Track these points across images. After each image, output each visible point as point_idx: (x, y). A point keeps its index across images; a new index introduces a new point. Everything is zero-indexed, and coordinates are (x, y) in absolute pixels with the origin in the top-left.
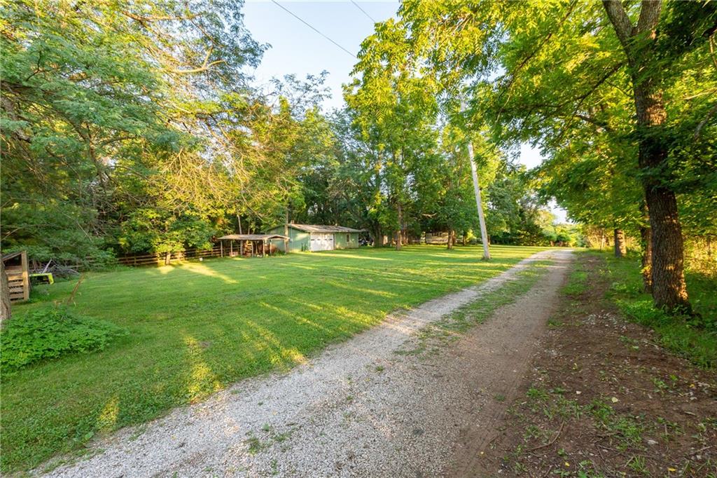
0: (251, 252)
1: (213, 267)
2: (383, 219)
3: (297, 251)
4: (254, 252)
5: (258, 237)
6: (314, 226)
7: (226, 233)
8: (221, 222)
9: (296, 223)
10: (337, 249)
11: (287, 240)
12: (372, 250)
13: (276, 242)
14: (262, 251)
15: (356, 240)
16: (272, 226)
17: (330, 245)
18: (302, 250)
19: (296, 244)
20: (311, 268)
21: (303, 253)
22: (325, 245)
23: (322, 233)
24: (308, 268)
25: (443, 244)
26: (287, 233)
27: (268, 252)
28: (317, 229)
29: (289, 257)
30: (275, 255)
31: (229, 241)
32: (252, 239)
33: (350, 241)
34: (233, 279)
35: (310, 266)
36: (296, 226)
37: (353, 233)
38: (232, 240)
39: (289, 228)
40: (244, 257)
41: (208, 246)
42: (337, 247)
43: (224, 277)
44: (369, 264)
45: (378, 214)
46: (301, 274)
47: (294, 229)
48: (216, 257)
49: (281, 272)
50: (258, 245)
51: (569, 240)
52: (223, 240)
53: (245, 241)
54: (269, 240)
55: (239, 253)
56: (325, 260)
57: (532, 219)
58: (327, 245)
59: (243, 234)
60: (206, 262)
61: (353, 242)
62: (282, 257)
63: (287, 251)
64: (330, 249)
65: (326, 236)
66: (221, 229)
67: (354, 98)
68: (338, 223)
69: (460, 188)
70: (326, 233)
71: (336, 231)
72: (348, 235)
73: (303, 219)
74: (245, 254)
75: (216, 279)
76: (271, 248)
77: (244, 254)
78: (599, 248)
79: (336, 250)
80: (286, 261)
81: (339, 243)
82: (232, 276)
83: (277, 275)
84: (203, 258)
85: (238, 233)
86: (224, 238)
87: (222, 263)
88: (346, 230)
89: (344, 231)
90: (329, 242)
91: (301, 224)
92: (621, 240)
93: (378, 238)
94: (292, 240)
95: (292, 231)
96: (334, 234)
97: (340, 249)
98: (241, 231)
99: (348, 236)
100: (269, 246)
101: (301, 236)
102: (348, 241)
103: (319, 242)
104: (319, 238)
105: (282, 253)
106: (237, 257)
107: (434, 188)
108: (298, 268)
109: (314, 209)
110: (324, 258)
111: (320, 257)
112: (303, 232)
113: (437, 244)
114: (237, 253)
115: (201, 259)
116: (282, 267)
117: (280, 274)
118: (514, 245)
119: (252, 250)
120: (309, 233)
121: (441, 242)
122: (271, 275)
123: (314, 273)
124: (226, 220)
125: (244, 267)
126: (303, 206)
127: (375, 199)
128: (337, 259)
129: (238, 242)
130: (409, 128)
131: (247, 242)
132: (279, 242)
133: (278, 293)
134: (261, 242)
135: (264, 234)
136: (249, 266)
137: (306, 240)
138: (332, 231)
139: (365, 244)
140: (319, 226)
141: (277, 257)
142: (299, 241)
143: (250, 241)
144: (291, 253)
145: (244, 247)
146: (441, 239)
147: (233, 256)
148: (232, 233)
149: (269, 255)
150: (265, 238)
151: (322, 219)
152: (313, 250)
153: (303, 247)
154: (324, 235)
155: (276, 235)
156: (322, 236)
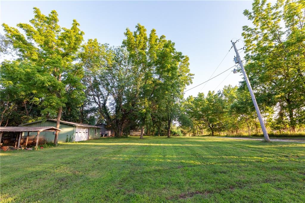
3: (62, 142)
17: (86, 137)
18: (67, 141)
21: (66, 143)
22: (83, 137)
23: (83, 127)
26: (58, 126)
33: (96, 134)
37: (97, 129)
61: (98, 134)
64: (85, 140)
72: (95, 130)
79: (89, 140)
81: (91, 136)
90: (86, 135)
96: (89, 128)
97: (91, 139)
101: (66, 130)
103: (80, 135)
104: (80, 131)
112: (71, 126)
113: (136, 136)
120: (76, 127)
137: (72, 133)
138: (88, 126)
142: (64, 134)
150: (41, 130)
152: (77, 140)
153: (67, 139)
154: (83, 129)
155: (52, 127)
156: (82, 130)
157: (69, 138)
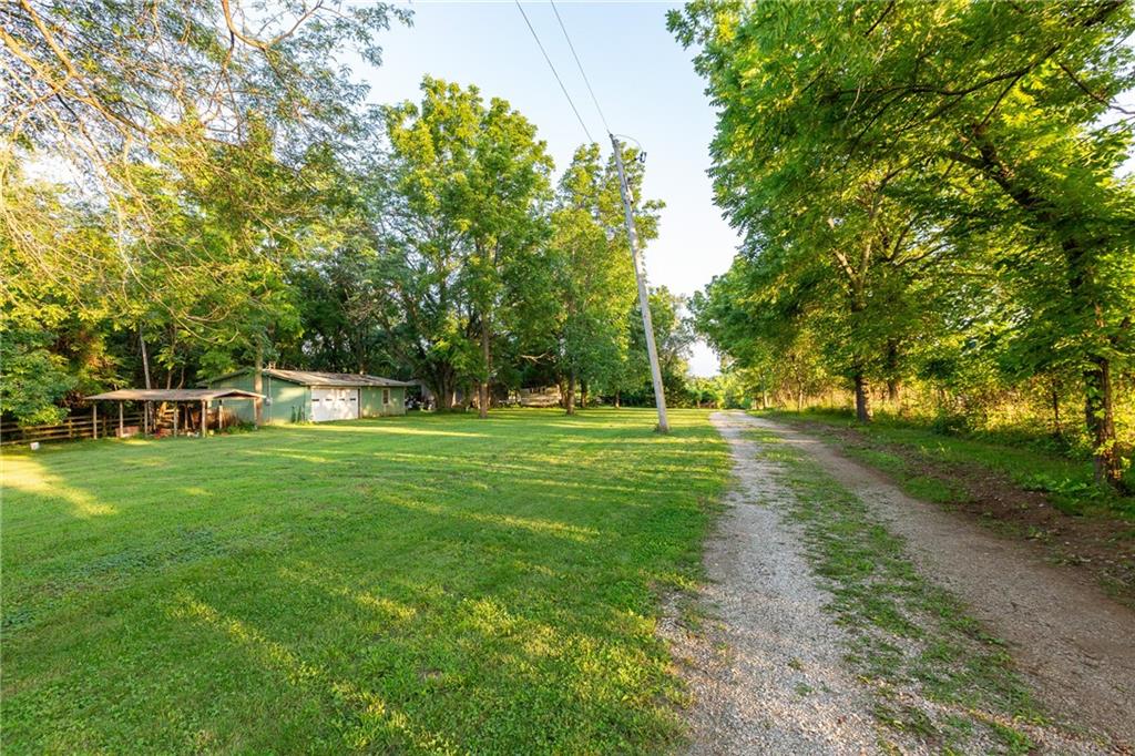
0: (171, 426)
1: (58, 468)
2: (460, 361)
3: (280, 423)
4: (181, 426)
5: (192, 395)
6: (319, 374)
7: (111, 387)
8: (96, 362)
9: (279, 367)
10: (364, 417)
11: (260, 401)
12: (434, 418)
13: (234, 406)
14: (199, 424)
15: (400, 401)
16: (225, 373)
17: (350, 409)
18: (293, 421)
19: (279, 410)
20: (323, 460)
21: (294, 426)
22: (340, 411)
23: (336, 387)
24: (314, 459)
25: (548, 406)
26: (259, 386)
27: (213, 426)
28: (326, 380)
29: (262, 434)
30: (231, 433)
31: (116, 402)
32: (176, 398)
33: (390, 402)
34: (105, 499)
35: (318, 455)
36: (282, 373)
37: (393, 388)
38: (123, 401)
39: (265, 377)
40: (152, 439)
41: (51, 415)
42: (366, 413)
43: (75, 496)
44: (450, 445)
45: (450, 352)
46: (303, 477)
47: (275, 378)
48: (79, 439)
49: (247, 472)
50: (189, 413)
51: (717, 399)
52: (101, 403)
53: (157, 404)
54: (217, 401)
55: (142, 430)
56: (348, 439)
57: (671, 367)
58: (346, 410)
59: (153, 387)
60: (44, 453)
61: (395, 403)
62: (246, 435)
63: (259, 423)
64: (350, 417)
65: (343, 392)
66: (96, 378)
67: (407, 135)
68: (365, 370)
69: (588, 311)
70: (342, 388)
71: (362, 383)
72: (385, 391)
73: (291, 360)
74: (156, 432)
75: (46, 501)
76: (221, 418)
77: (153, 432)
78: (796, 409)
79: (362, 419)
80: (260, 444)
81: (368, 407)
82: (103, 492)
83: (239, 481)
84: (41, 442)
85: (142, 386)
86: (103, 396)
87: (90, 454)
88: (382, 381)
89: (378, 383)
90: (349, 405)
91: (293, 369)
92: (867, 396)
93: (444, 396)
94: (270, 401)
95: (270, 382)
96: (359, 388)
97: (371, 418)
98: (148, 381)
99: (386, 393)
100: (216, 414)
101: (289, 393)
102: (386, 402)
103: (328, 405)
104: (329, 396)
105: (246, 426)
106: (134, 437)
107: (548, 309)
108: (292, 462)
109: (316, 344)
110: (343, 435)
111: (335, 434)
112: (296, 384)
113: (538, 407)
114: (135, 430)
115: (35, 446)
116: (251, 458)
117: (247, 480)
118: (647, 406)
119: (176, 421)
120: (309, 387)
121: (545, 404)
122: (222, 483)
123: (337, 472)
124: (108, 359)
125: (150, 462)
126: (296, 332)
127: (446, 322)
128: (375, 436)
129: (139, 404)
130: (511, 199)
131: (164, 405)
132: (240, 406)
133: (242, 544)
134: (198, 405)
135: (206, 388)
136: (163, 459)
137: (302, 400)
138: (356, 383)
139: (416, 408)
140: (328, 375)
141: (237, 435)
142: (286, 403)
143: (171, 404)
144: (268, 427)
145: (155, 416)
146: (544, 398)
147: (123, 436)
148: (124, 387)
149: (216, 432)
150: (208, 398)
151: (330, 362)
152: (315, 419)
153: (294, 415)
154: (338, 391)
155: (233, 391)
156: (335, 394)
157: (297, 413)
